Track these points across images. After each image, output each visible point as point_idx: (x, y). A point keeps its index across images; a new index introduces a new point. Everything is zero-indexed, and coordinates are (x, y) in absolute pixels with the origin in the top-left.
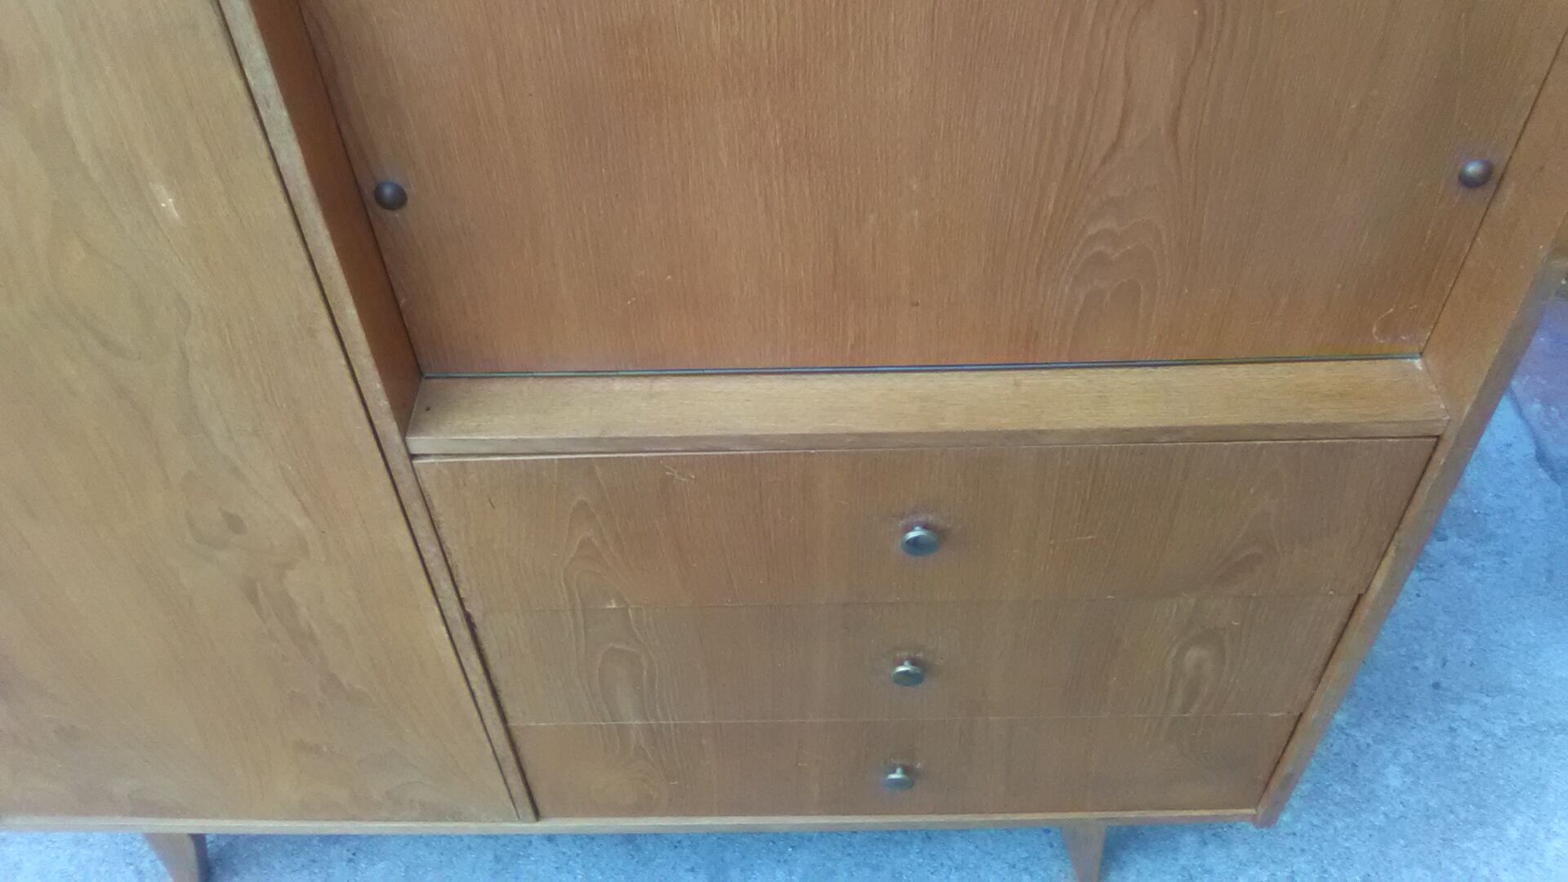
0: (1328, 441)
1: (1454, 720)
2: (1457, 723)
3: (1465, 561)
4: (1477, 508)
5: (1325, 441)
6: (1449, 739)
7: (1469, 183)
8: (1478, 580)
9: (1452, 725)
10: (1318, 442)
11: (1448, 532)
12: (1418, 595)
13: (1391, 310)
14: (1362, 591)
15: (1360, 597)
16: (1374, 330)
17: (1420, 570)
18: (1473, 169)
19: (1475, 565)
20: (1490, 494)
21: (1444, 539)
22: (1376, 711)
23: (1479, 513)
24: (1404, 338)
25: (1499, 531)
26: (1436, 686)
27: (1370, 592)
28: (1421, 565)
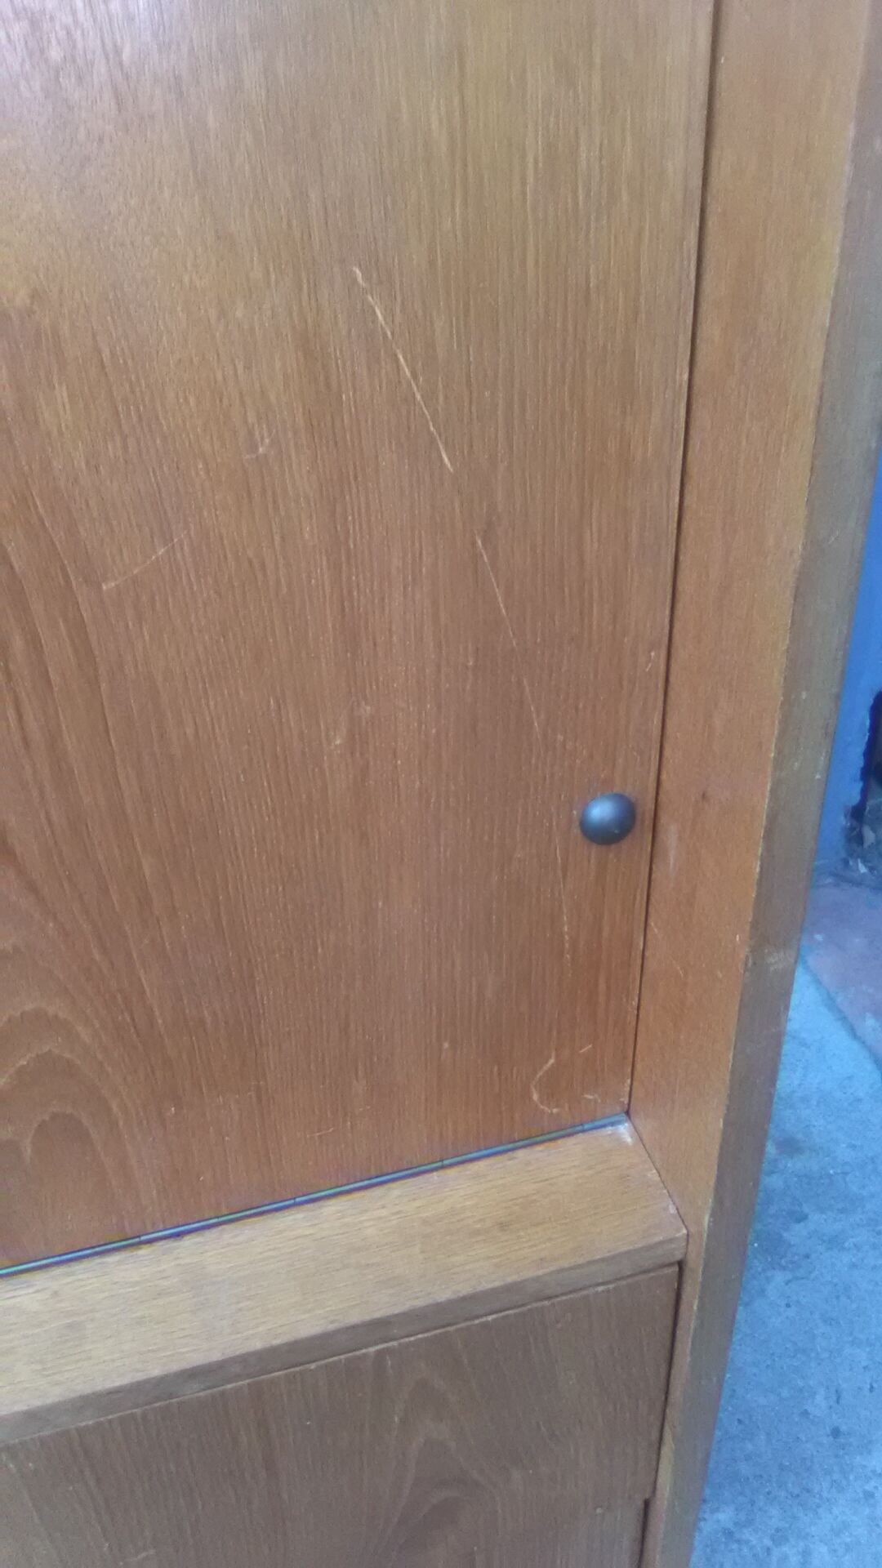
0: (494, 1316)
1: (868, 1479)
2: (873, 1483)
3: (835, 1242)
4: (833, 1168)
5: (490, 1318)
6: (867, 1511)
7: (606, 837)
8: (854, 1266)
9: (867, 1488)
10: (477, 1322)
11: (806, 1209)
12: (788, 1306)
13: (552, 1061)
14: (647, 1496)
15: (647, 1504)
16: (535, 1097)
17: (784, 1268)
18: (601, 811)
19: (846, 1245)
20: (844, 1145)
21: (802, 1218)
22: (769, 1493)
23: (836, 1173)
24: (590, 1097)
25: (865, 1193)
26: (836, 1432)
27: (659, 1493)
28: (783, 1262)
